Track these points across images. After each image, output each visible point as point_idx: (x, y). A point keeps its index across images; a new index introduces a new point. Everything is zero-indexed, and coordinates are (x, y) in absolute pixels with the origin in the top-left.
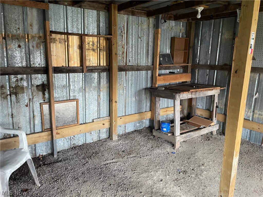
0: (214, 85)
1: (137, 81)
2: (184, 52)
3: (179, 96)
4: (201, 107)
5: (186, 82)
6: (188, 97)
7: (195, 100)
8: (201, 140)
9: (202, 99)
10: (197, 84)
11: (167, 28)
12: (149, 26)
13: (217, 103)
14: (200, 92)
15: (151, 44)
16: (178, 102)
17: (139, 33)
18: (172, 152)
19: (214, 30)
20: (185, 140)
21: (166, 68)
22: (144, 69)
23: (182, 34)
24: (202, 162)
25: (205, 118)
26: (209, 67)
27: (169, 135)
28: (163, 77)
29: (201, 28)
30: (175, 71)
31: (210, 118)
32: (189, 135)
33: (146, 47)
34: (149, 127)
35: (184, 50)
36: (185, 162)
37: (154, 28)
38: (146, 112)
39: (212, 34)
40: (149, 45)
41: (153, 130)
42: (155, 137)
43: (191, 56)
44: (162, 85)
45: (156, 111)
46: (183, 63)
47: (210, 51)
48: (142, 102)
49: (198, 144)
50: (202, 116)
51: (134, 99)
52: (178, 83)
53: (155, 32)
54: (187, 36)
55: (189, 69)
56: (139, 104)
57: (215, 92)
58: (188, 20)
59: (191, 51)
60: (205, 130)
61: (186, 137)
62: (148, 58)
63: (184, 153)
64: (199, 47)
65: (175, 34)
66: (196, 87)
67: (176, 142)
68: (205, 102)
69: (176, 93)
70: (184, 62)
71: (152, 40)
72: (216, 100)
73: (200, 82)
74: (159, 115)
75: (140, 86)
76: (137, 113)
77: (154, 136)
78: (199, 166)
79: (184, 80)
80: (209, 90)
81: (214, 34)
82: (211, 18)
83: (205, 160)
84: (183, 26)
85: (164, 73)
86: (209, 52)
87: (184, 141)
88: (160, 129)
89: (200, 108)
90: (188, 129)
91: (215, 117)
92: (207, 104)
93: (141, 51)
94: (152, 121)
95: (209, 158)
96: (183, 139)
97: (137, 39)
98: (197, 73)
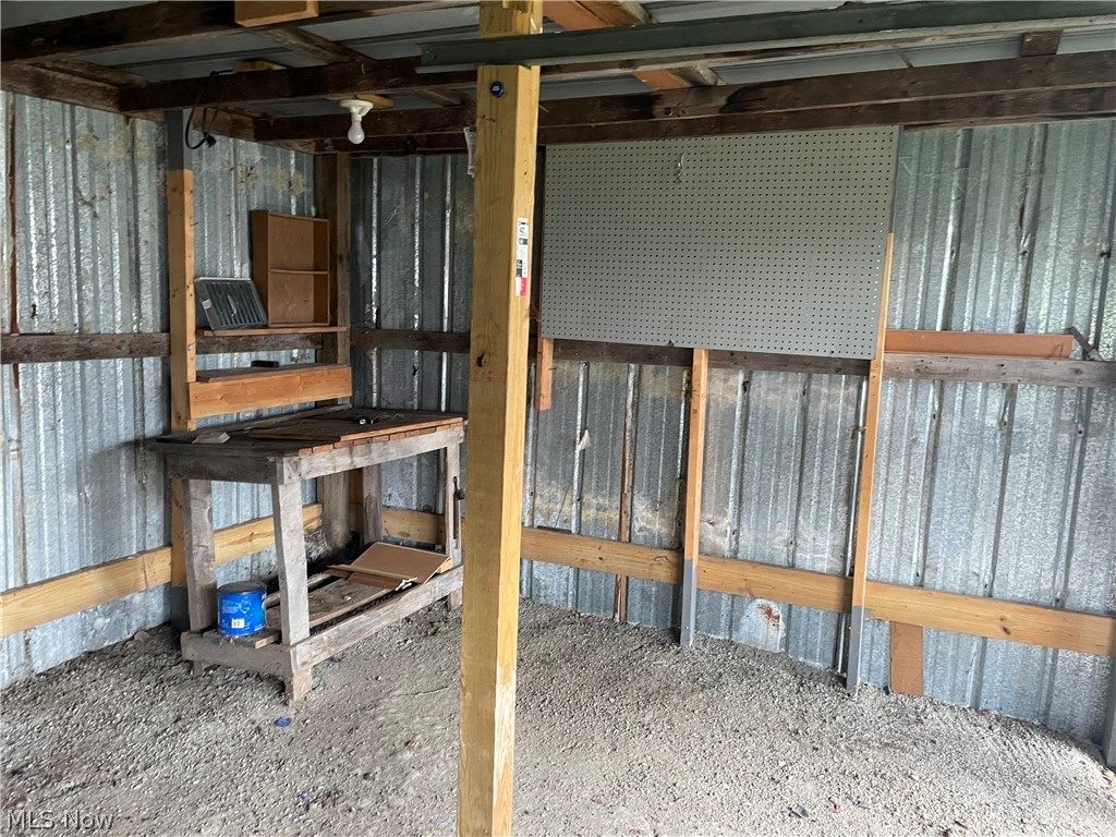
0: (443, 408)
1: (84, 408)
2: (315, 275)
3: (297, 465)
4: (401, 504)
5: (333, 402)
6: (335, 468)
7: (375, 474)
8: (405, 641)
9: (402, 470)
10: (379, 408)
11: (226, 170)
12: (132, 151)
13: (458, 479)
14: (385, 443)
15: (148, 233)
16: (293, 494)
17: (83, 183)
18: (276, 722)
19: (426, 196)
20: (334, 651)
21: (233, 346)
22: (119, 348)
23: (297, 202)
24: (404, 733)
25: (419, 546)
26: (418, 340)
27: (261, 643)
28: (220, 383)
29: (375, 184)
30: (282, 357)
31: (436, 544)
32: (351, 627)
33: (126, 247)
34: (167, 623)
35: (315, 270)
36: (334, 750)
37: (158, 163)
38: (141, 553)
39: (417, 210)
40: (137, 240)
41: (184, 636)
42: (196, 665)
43: (344, 294)
44: (222, 420)
45: (194, 543)
46: (315, 321)
47: (417, 277)
48: (120, 509)
49: (391, 657)
50: (406, 539)
51: (70, 498)
52: (296, 407)
53: (164, 183)
54: (321, 212)
55: (343, 350)
56: (103, 520)
57: (445, 437)
58: (320, 147)
59: (343, 275)
60: (417, 595)
61: (336, 642)
62: (138, 298)
63: (330, 711)
64: (374, 261)
65: (265, 198)
66: (368, 421)
67: (294, 671)
68: (415, 482)
69: (281, 453)
70: (319, 318)
71: (156, 216)
72: (454, 471)
73: (390, 401)
74: (208, 561)
75: (100, 430)
76: (92, 564)
77: (190, 664)
78: (394, 753)
79: (323, 395)
80: (423, 431)
81: (426, 213)
82: (407, 148)
83: (418, 723)
84: (299, 167)
85: (228, 367)
86: (414, 280)
87: (331, 659)
88: (215, 624)
89: (396, 509)
90: (346, 604)
91: (455, 537)
92: (424, 488)
93: (95, 264)
94: (177, 593)
95: (432, 707)
96: (324, 649)
97: (70, 209)
98: (374, 362)
